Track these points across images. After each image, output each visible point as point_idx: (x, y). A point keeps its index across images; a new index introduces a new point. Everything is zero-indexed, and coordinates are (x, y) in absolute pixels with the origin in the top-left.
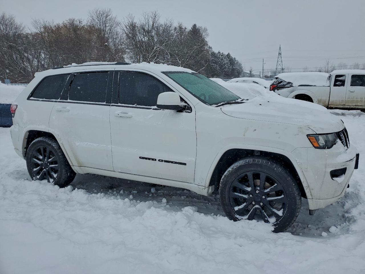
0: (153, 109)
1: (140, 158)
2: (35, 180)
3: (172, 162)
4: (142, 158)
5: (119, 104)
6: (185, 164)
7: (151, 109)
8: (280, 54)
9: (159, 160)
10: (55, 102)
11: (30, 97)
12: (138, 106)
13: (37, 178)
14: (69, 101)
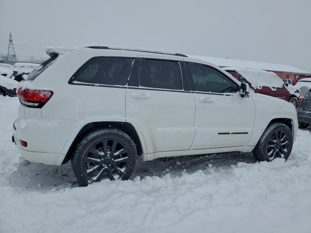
0: (226, 95)
1: (219, 134)
2: (90, 184)
3: (240, 133)
4: (220, 134)
5: (197, 91)
6: (247, 133)
7: (224, 95)
8: (11, 41)
9: (232, 134)
10: (123, 88)
11: (74, 80)
12: (212, 93)
13: (93, 180)
14: (140, 87)
